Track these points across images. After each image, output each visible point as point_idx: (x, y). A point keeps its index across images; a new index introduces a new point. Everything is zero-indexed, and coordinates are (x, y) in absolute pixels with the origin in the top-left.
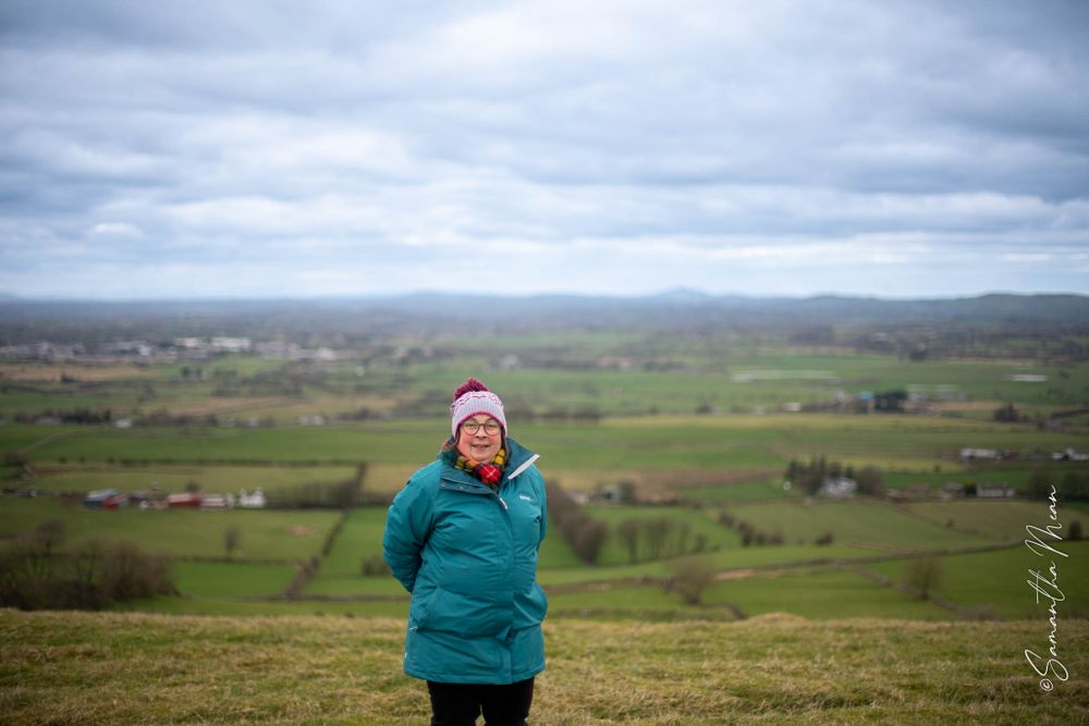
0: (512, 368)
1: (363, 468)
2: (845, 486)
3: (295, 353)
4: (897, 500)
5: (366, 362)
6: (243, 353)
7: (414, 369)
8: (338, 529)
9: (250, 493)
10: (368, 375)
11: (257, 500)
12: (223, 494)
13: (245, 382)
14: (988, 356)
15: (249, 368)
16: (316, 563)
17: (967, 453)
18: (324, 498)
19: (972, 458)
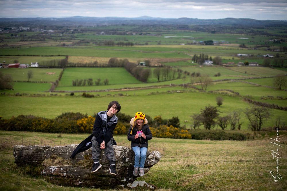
0: (103, 34)
1: (67, 57)
2: (210, 62)
3: (42, 31)
4: (227, 66)
5: (63, 33)
6: (28, 30)
7: (76, 35)
8: (62, 73)
9: (34, 64)
10: (63, 36)
11: (36, 65)
12: (26, 64)
13: (29, 38)
14: (231, 33)
15: (30, 34)
16: (57, 82)
17: (239, 55)
18: (56, 65)
19: (241, 56)
